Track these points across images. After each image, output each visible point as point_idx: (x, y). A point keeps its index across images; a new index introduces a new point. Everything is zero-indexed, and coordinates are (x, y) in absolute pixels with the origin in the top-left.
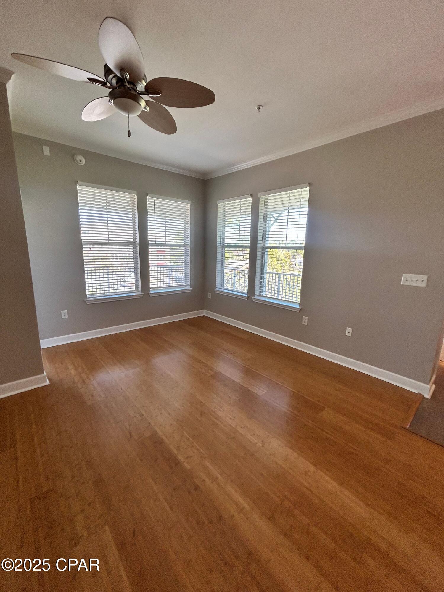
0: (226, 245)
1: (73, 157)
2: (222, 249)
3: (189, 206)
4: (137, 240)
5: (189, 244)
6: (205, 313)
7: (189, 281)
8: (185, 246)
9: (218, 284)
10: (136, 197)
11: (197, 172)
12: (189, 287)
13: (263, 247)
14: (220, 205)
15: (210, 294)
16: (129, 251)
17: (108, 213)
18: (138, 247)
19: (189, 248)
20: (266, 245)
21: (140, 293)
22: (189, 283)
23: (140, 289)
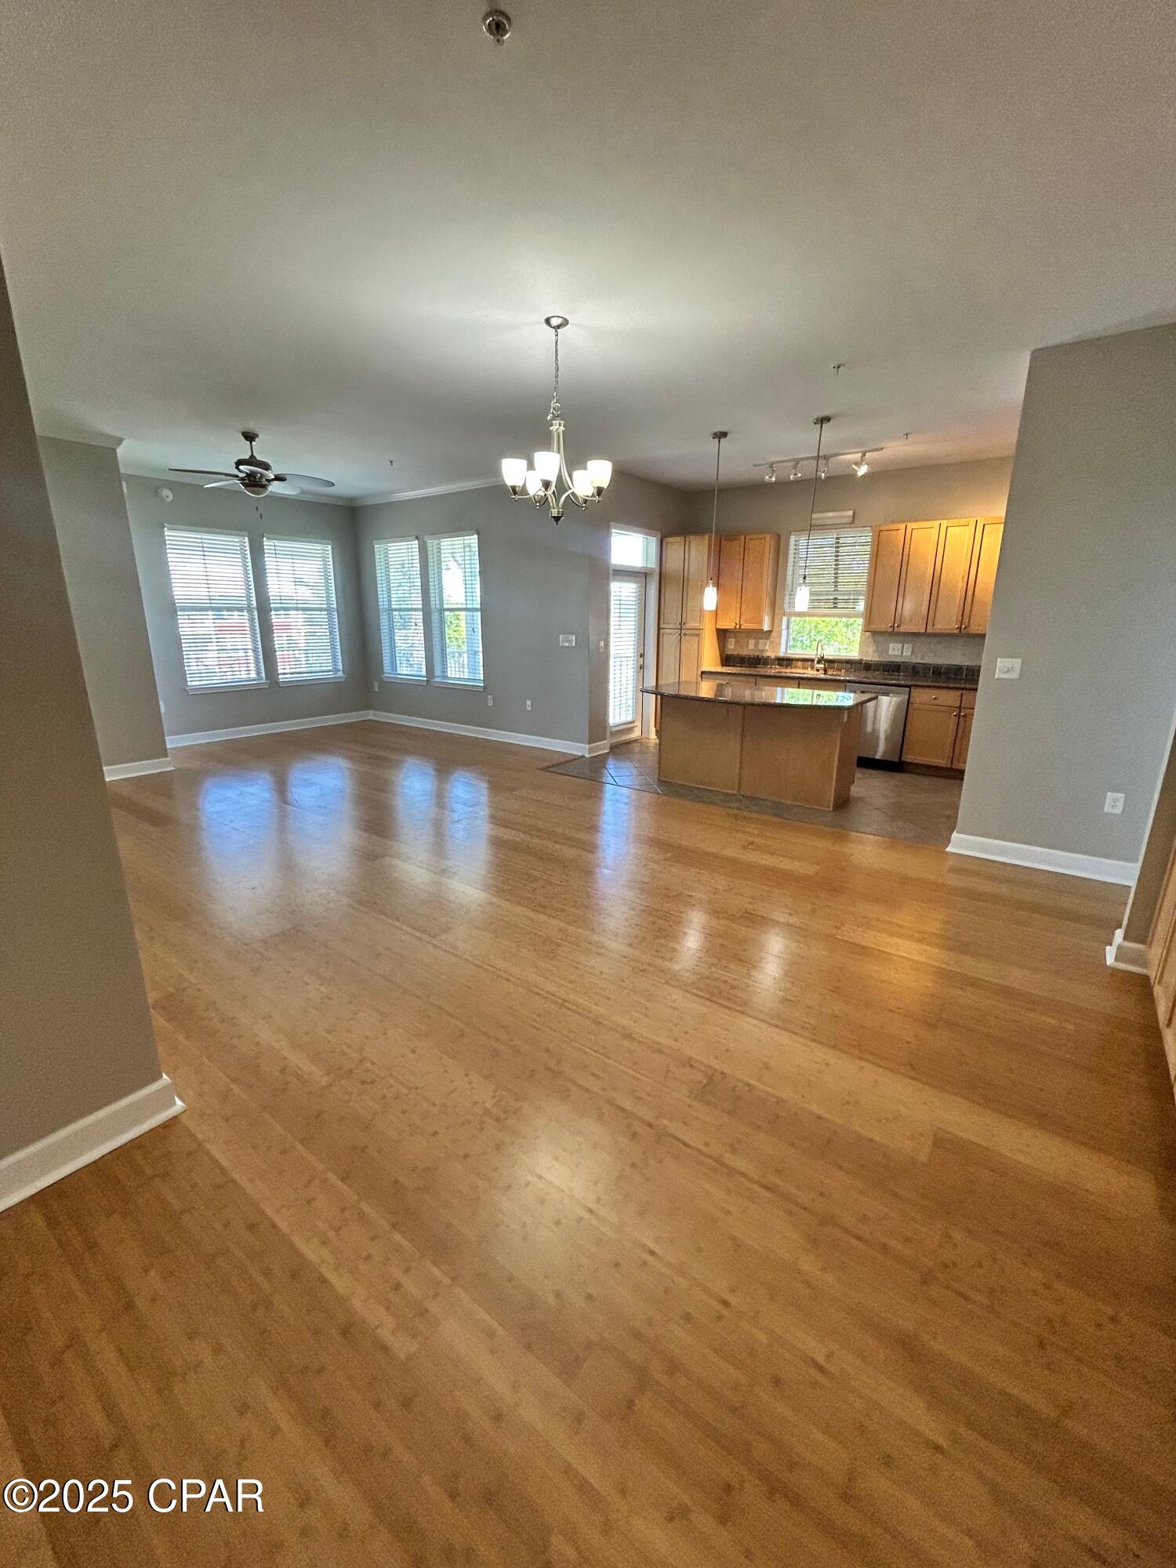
0: (393, 607)
1: (156, 491)
2: (389, 614)
3: (330, 547)
4: (252, 603)
5: (335, 606)
6: (371, 715)
7: (340, 664)
8: (329, 610)
9: (387, 667)
10: (247, 540)
11: (341, 498)
12: (340, 674)
13: (441, 610)
14: (378, 547)
15: (376, 684)
16: (241, 619)
17: (205, 549)
18: (256, 613)
19: (335, 613)
20: (445, 606)
21: (264, 681)
22: (341, 668)
23: (263, 675)
